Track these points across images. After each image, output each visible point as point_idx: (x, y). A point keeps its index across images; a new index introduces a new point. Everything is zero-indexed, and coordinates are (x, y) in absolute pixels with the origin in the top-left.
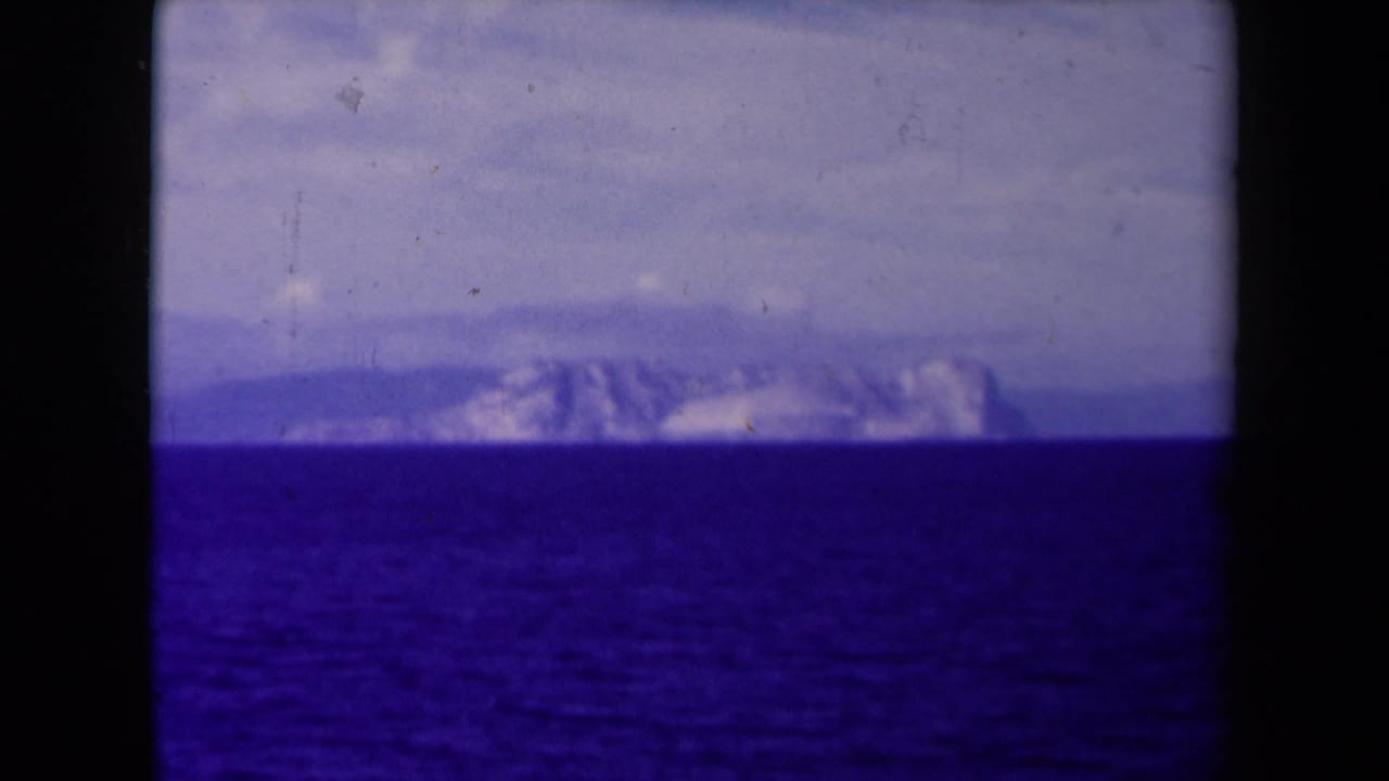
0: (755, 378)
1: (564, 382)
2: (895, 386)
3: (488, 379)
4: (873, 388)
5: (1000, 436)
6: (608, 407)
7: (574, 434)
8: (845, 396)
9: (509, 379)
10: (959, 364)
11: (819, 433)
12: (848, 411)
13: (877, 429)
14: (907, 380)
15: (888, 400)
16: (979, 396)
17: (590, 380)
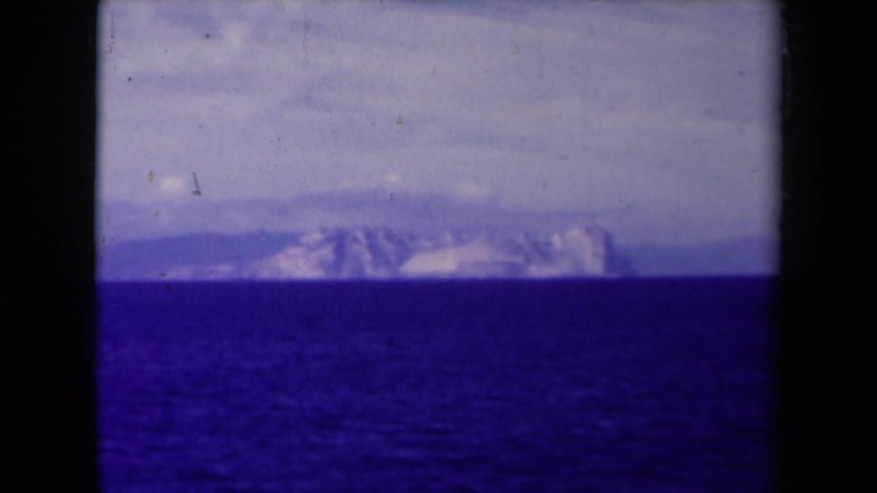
0: (460, 238)
1: (339, 241)
2: (548, 244)
3: (292, 239)
4: (535, 245)
5: (615, 275)
6: (367, 257)
7: (345, 274)
8: (517, 249)
9: (304, 239)
10: (589, 230)
11: (500, 273)
12: (519, 259)
13: (537, 271)
14: (556, 240)
15: (544, 253)
16: (601, 250)
17: (356, 240)
